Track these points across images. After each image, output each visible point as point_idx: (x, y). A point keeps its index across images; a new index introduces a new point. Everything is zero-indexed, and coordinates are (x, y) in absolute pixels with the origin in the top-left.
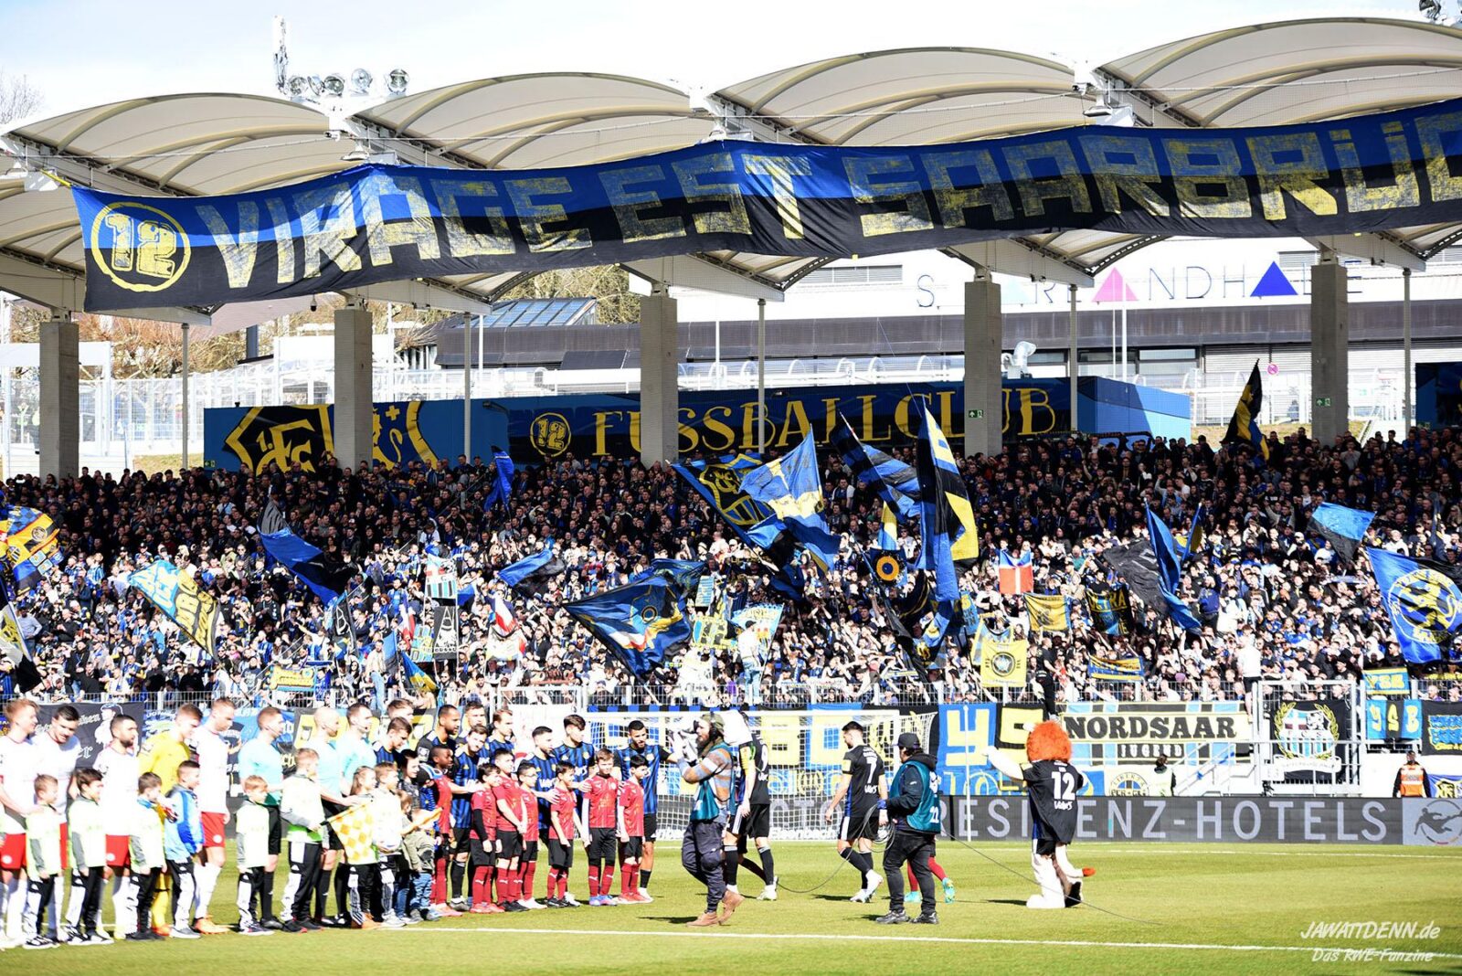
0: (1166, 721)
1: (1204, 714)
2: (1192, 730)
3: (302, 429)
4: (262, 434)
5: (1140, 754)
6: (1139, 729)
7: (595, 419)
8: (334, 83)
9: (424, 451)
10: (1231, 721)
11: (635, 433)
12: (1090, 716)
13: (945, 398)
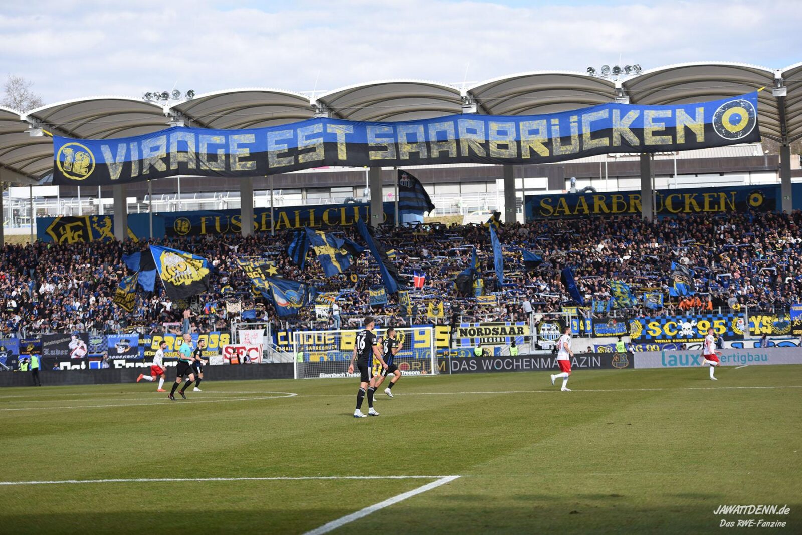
0: (498, 329)
1: (512, 326)
2: (508, 332)
3: (78, 225)
4: (61, 228)
5: (488, 341)
6: (488, 332)
7: (201, 220)
8: (165, 95)
9: (130, 234)
10: (522, 328)
11: (217, 225)
12: (469, 328)
13: (343, 210)
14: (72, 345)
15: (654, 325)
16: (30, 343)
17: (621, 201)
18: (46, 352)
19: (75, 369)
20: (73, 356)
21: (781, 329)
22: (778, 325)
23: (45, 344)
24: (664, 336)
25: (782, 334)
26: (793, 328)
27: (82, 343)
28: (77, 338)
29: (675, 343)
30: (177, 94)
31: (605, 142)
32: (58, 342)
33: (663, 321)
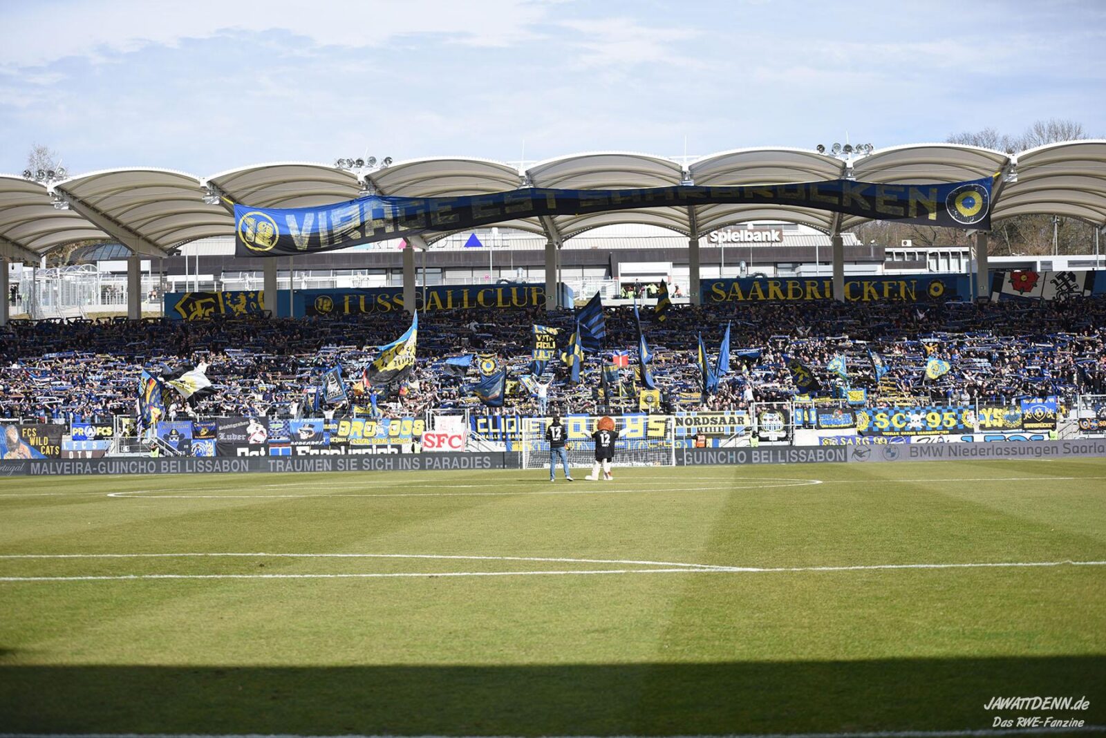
0: (716, 418)
1: (732, 416)
2: (727, 421)
3: (210, 302)
4: (191, 304)
6: (706, 421)
7: (344, 299)
8: (360, 162)
10: (743, 418)
11: (362, 303)
12: (685, 417)
13: (498, 291)
14: (250, 430)
15: (882, 417)
16: (204, 427)
17: (797, 287)
18: (222, 436)
19: (254, 456)
20: (252, 442)
21: (1012, 421)
22: (1008, 418)
23: (220, 428)
24: (892, 429)
25: (1013, 428)
26: (1024, 422)
27: (261, 427)
28: (256, 422)
29: (904, 436)
30: (373, 160)
32: (234, 426)
33: (891, 412)
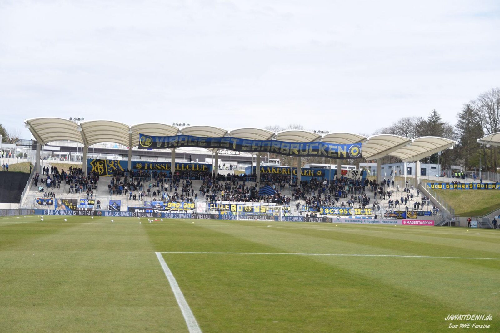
2: (283, 208)
3: (102, 163)
4: (96, 163)
6: (277, 208)
9: (120, 167)
12: (271, 207)
13: (193, 165)
15: (327, 210)
17: (280, 170)
24: (329, 213)
30: (184, 124)
31: (316, 153)
33: (329, 208)
